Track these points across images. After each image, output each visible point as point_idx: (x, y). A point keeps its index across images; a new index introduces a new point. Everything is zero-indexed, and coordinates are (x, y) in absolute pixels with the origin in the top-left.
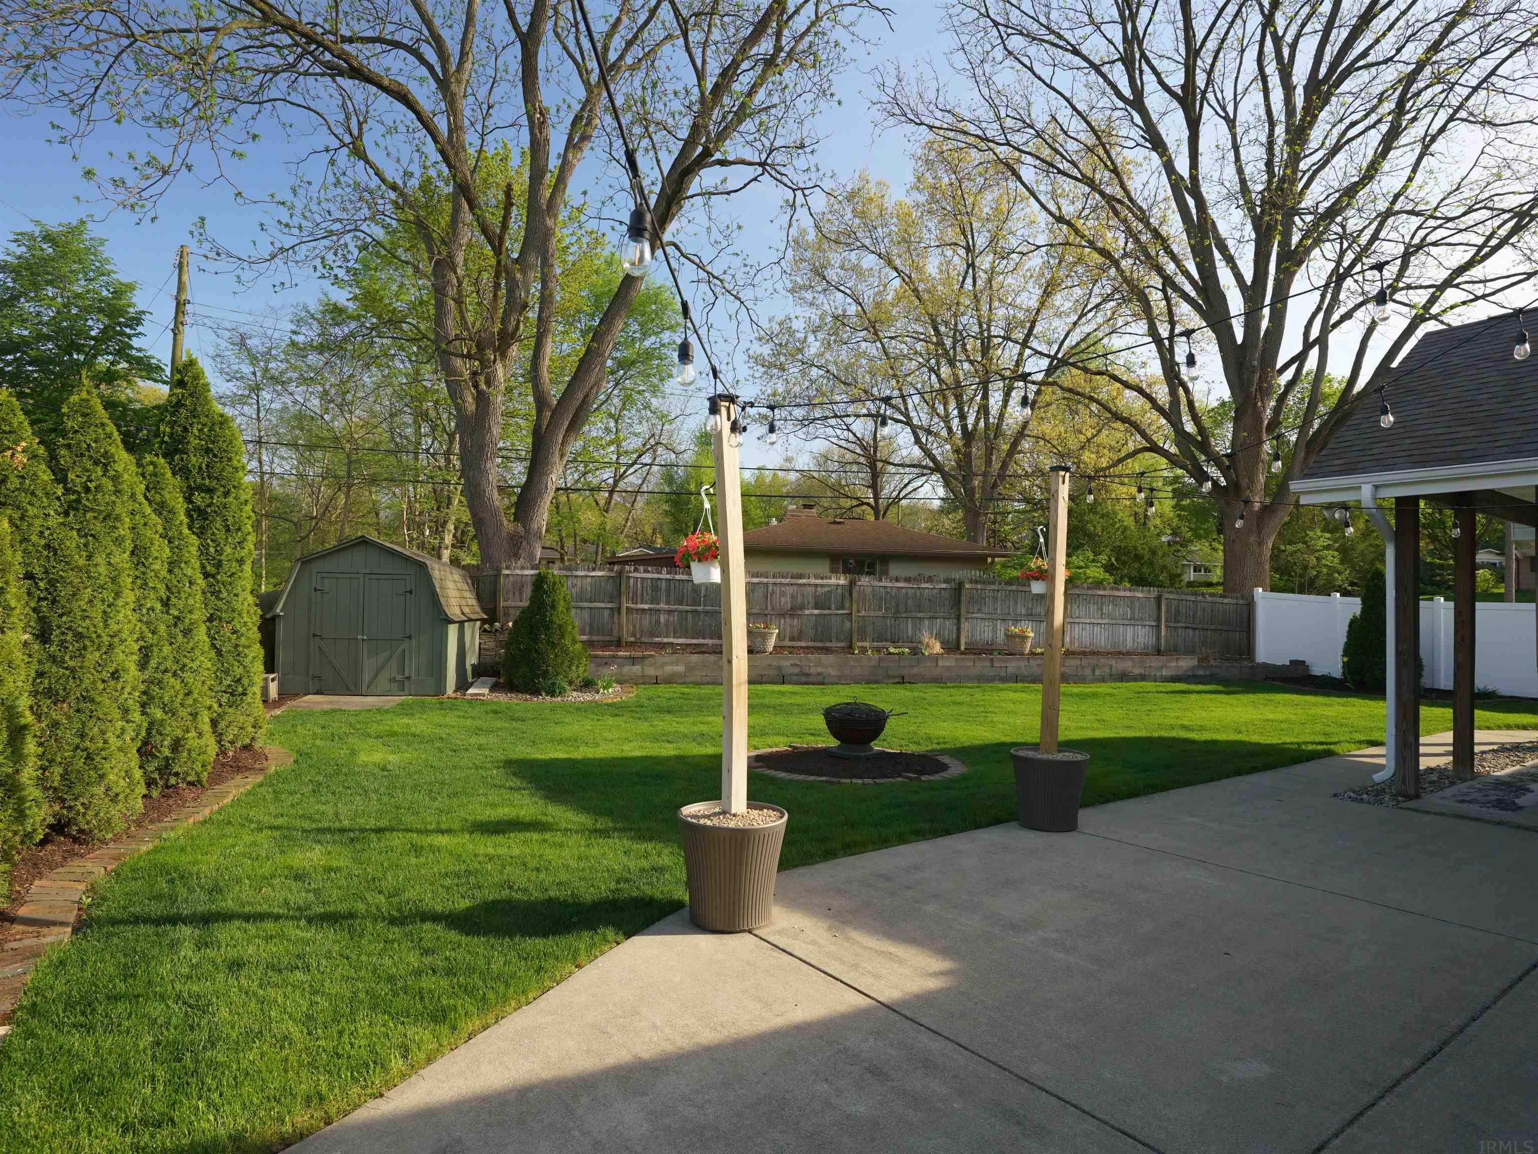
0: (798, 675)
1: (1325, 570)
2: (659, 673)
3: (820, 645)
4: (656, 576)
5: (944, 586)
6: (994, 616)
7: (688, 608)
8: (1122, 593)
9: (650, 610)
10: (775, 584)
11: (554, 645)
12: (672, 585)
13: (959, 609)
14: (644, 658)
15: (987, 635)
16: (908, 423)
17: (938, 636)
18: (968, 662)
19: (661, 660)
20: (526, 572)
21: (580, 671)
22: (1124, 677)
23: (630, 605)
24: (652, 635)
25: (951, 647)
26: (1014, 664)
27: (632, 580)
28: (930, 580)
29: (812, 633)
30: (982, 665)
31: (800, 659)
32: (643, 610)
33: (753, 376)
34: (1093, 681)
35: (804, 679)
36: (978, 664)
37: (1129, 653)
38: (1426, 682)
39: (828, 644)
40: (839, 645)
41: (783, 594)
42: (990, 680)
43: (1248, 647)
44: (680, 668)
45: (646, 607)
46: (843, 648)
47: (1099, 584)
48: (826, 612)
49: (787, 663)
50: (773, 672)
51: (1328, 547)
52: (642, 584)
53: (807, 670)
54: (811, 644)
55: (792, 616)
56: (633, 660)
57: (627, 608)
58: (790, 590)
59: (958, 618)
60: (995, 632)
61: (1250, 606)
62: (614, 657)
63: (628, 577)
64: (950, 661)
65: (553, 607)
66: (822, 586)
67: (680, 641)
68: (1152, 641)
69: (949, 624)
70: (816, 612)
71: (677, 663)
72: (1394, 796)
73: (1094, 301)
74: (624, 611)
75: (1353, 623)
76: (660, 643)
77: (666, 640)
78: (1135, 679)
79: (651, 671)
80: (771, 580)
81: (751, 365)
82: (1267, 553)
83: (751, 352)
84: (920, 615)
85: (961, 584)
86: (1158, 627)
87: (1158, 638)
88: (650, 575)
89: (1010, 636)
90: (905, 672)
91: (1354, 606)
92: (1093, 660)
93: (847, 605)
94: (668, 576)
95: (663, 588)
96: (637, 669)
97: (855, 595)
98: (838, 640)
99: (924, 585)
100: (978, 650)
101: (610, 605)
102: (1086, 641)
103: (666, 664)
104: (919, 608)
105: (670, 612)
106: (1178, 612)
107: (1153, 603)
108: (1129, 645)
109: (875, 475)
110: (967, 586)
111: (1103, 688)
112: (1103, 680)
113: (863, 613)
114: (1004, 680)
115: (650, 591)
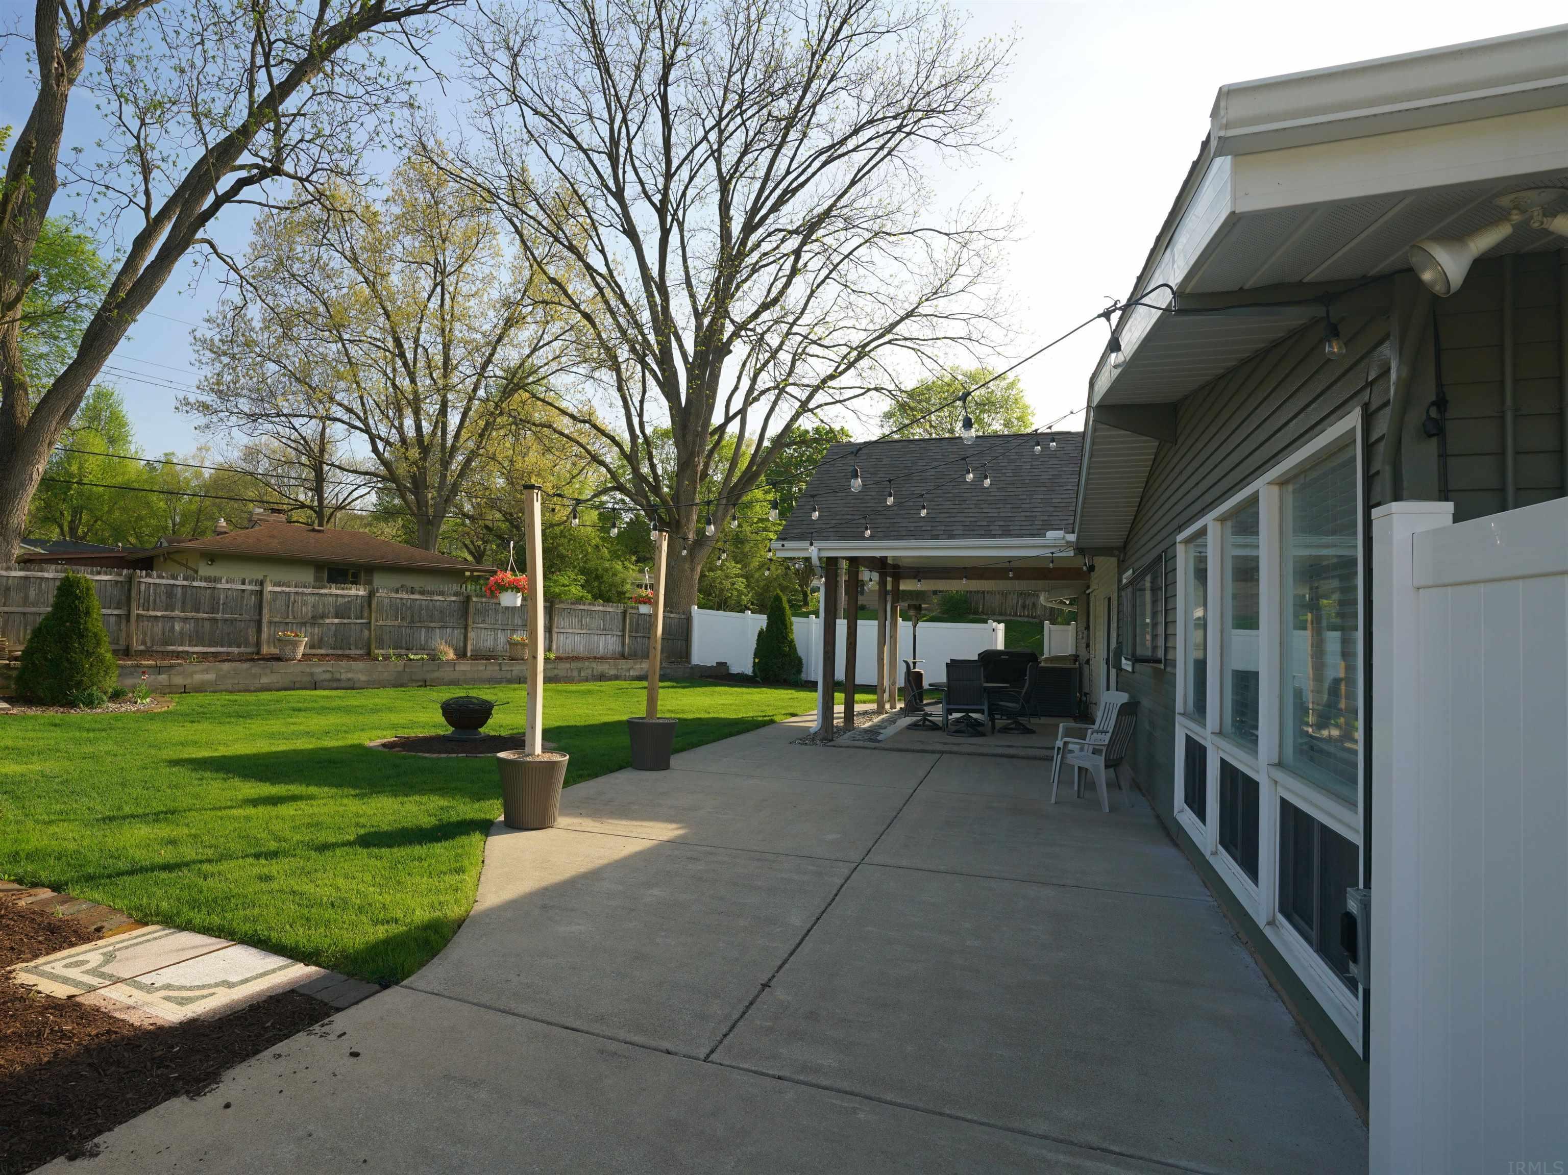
0: (329, 681)
1: (735, 593)
2: (188, 682)
3: (340, 652)
4: (172, 582)
5: (454, 598)
6: (496, 626)
7: (205, 616)
8: (597, 608)
9: (162, 617)
10: (296, 593)
11: (89, 654)
12: (189, 592)
13: (466, 620)
14: (172, 666)
15: (490, 643)
16: (367, 431)
17: (450, 645)
18: (481, 665)
19: (189, 668)
20: (14, 574)
21: (111, 683)
22: (602, 677)
23: (141, 612)
24: (166, 643)
25: (461, 654)
26: (518, 668)
27: (143, 587)
28: (442, 593)
29: (332, 641)
30: (491, 669)
31: (332, 666)
32: (156, 617)
33: (200, 361)
34: (580, 681)
35: (335, 685)
36: (489, 668)
37: (602, 658)
38: (803, 676)
39: (347, 652)
40: (358, 652)
41: (305, 603)
42: (499, 681)
43: (686, 654)
44: (211, 677)
45: (159, 614)
46: (361, 656)
47: (580, 600)
48: (345, 621)
49: (320, 670)
50: (306, 679)
51: (737, 576)
52: (155, 590)
53: (337, 676)
54: (330, 652)
55: (313, 624)
56: (159, 670)
57: (138, 615)
58: (311, 600)
59: (466, 628)
60: (495, 640)
61: (689, 619)
62: (138, 666)
63: (140, 582)
64: (464, 666)
65: (87, 613)
66: (342, 596)
67: (196, 649)
68: (619, 648)
69: (458, 633)
70: (336, 621)
71: (206, 671)
72: (821, 740)
73: (547, 338)
74: (133, 618)
75: (761, 633)
76: (173, 652)
77: (180, 649)
78: (610, 679)
79: (179, 680)
80: (293, 589)
81: (196, 348)
82: (697, 576)
83: (198, 334)
84: (432, 625)
85: (468, 598)
86: (623, 636)
87: (623, 645)
88: (164, 581)
89: (513, 644)
90: (428, 676)
91: (761, 621)
92: (579, 664)
93: (366, 615)
94: (185, 583)
95: (179, 595)
96: (163, 678)
97: (374, 606)
98: (356, 648)
99: (436, 598)
100: (487, 656)
101: (116, 612)
102: (569, 648)
103: (196, 672)
104: (431, 618)
105: (185, 620)
106: (638, 624)
107: (620, 616)
108: (601, 651)
109: (320, 478)
110: (474, 599)
111: (590, 686)
112: (587, 680)
113: (381, 623)
114: (510, 681)
115: (163, 598)
